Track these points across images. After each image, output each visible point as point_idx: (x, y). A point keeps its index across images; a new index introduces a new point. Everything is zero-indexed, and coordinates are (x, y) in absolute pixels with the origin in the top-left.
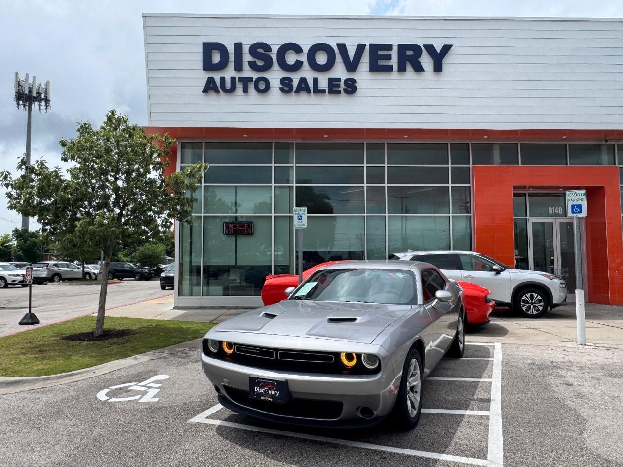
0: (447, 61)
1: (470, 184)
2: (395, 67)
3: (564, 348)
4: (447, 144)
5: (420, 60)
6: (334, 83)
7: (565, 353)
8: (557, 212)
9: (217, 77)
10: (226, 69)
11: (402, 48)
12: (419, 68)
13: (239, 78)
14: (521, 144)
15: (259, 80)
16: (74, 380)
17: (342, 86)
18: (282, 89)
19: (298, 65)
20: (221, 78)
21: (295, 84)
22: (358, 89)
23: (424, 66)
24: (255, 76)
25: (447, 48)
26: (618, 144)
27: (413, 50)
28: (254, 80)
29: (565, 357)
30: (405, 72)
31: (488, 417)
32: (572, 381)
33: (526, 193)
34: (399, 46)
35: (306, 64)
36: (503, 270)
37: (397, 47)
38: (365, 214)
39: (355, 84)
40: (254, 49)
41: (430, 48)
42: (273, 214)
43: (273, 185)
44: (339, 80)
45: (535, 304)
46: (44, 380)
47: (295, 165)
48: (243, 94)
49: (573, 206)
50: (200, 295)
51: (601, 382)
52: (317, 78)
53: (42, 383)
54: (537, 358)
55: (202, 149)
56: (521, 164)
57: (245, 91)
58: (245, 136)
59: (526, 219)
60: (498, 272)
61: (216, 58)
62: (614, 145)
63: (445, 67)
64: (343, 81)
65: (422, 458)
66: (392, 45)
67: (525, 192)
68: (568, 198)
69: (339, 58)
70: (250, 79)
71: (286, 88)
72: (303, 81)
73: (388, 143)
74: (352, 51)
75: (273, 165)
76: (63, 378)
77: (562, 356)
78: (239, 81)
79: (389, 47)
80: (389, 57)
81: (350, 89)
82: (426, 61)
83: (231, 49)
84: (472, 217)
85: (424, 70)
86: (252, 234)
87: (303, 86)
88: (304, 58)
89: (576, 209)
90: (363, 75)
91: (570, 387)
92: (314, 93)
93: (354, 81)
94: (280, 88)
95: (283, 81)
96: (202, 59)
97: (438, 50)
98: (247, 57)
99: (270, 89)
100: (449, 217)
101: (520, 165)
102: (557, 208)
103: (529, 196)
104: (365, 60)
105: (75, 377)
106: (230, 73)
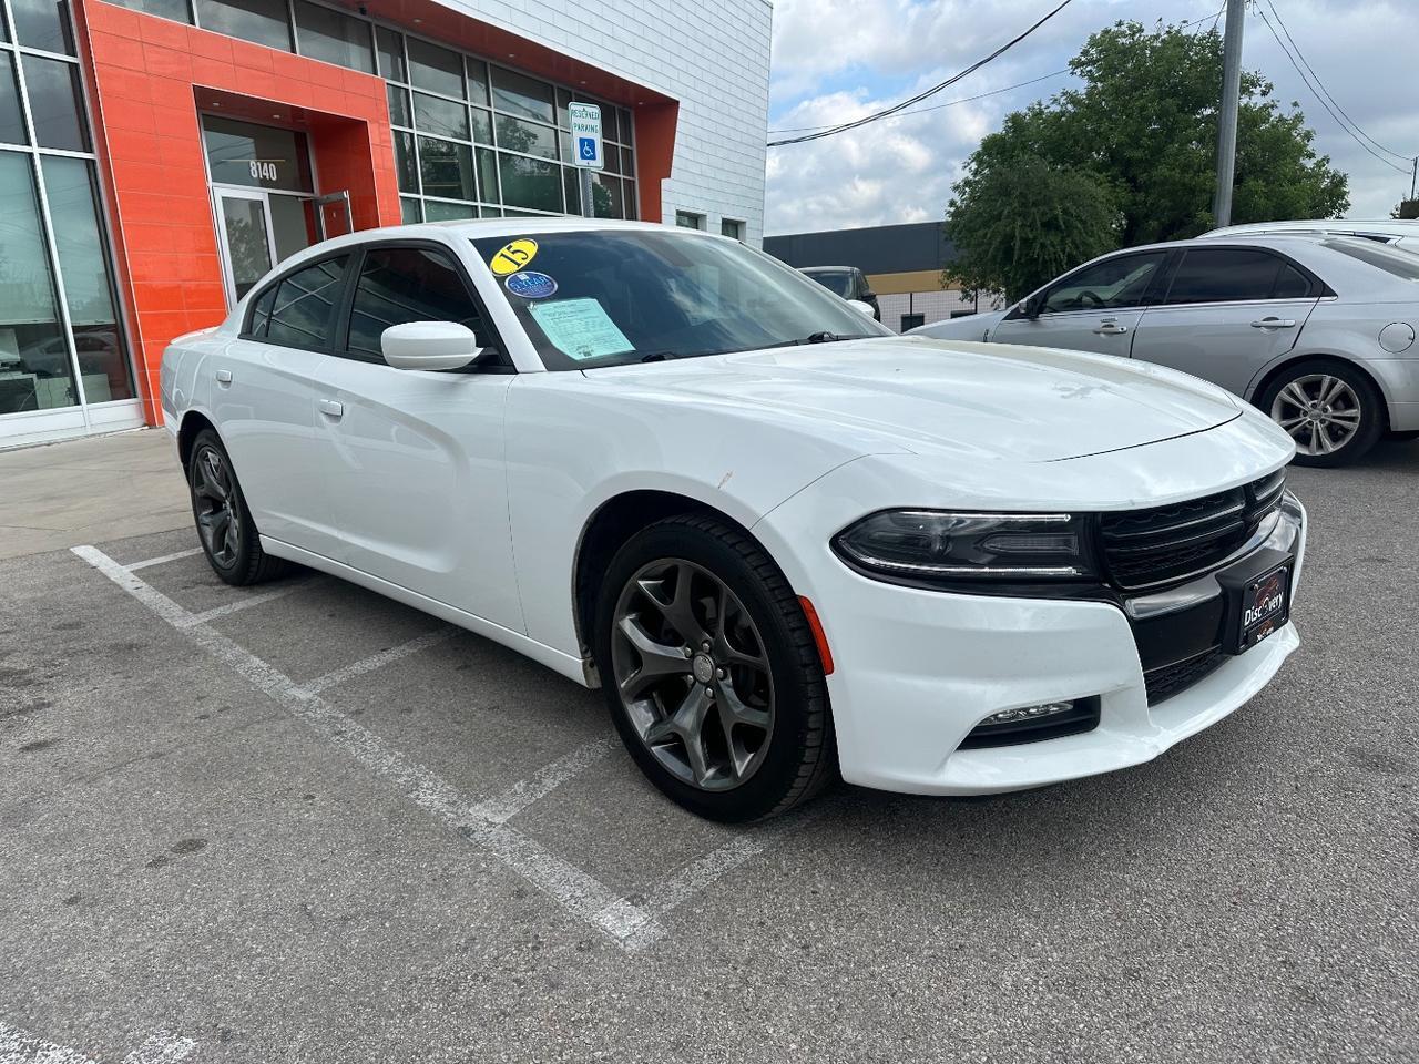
1: (74, 55)
8: (267, 175)
26: (377, 26)
49: (582, 142)
56: (201, 26)
62: (370, 26)
84: (98, 165)
100: (31, 155)
101: (198, 27)
102: (265, 165)
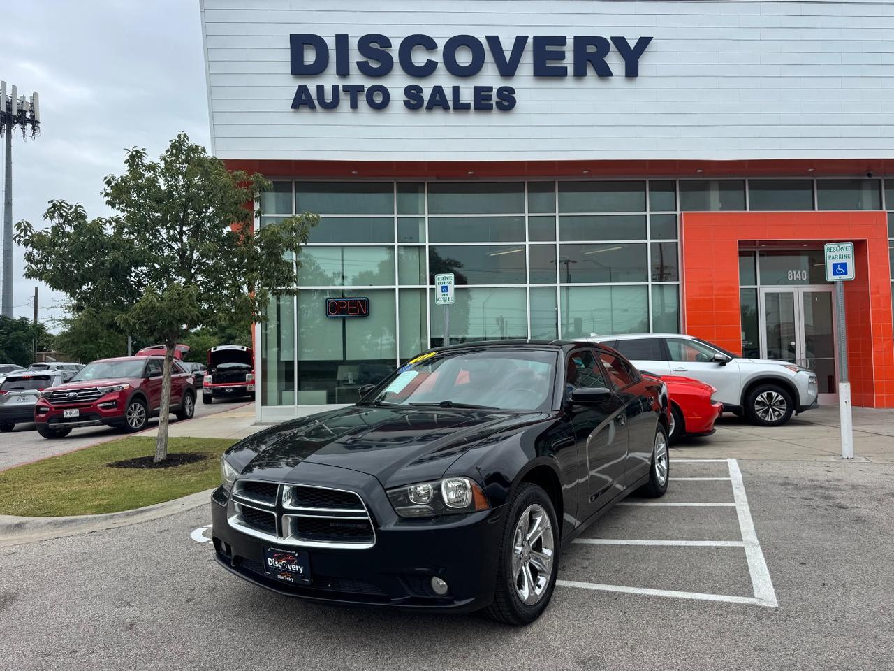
0: (645, 62)
1: (677, 238)
2: (570, 70)
3: (824, 463)
4: (645, 181)
5: (605, 59)
6: (482, 93)
7: (827, 469)
8: (800, 277)
9: (312, 85)
10: (324, 73)
11: (580, 42)
12: (604, 72)
13: (344, 86)
14: (749, 180)
15: (373, 90)
16: (150, 518)
17: (495, 98)
18: (407, 103)
19: (430, 68)
20: (318, 86)
21: (426, 95)
22: (517, 102)
23: (612, 68)
24: (368, 84)
25: (644, 42)
26: (885, 180)
27: (596, 46)
28: (366, 89)
29: (829, 474)
30: (585, 78)
31: (743, 549)
32: (844, 502)
33: (755, 252)
34: (576, 38)
35: (441, 66)
36: (729, 360)
37: (572, 40)
38: (528, 285)
39: (514, 95)
40: (365, 42)
41: (620, 42)
42: (397, 287)
43: (396, 244)
44: (490, 89)
45: (774, 407)
46: (106, 518)
47: (427, 216)
48: (350, 110)
49: (835, 266)
50: (294, 404)
51: (884, 503)
52: (458, 87)
53: (104, 523)
54: (790, 476)
55: (291, 192)
56: (750, 210)
57: (354, 106)
58: (354, 172)
59: (756, 289)
60: (722, 363)
61: (310, 57)
62: (880, 181)
63: (642, 70)
64: (495, 91)
65: (667, 598)
66: (565, 37)
67: (754, 250)
68: (828, 254)
69: (489, 57)
70: (361, 88)
71: (412, 102)
72: (438, 90)
73: (559, 182)
74: (507, 46)
75: (396, 216)
76: (132, 515)
77: (823, 473)
78: (344, 91)
79: (561, 41)
80: (561, 56)
81: (506, 103)
82: (615, 62)
83: (331, 44)
84: (680, 286)
85: (612, 75)
86: (368, 314)
87: (438, 98)
88: (438, 57)
89: (839, 269)
90: (524, 82)
91: (844, 510)
92: (454, 109)
93: (511, 91)
94: (404, 101)
95: (408, 91)
96: (289, 59)
97: (632, 44)
98: (355, 56)
99: (390, 102)
100: (648, 286)
101: (748, 211)
102: (799, 272)
103: (760, 255)
104: (527, 59)
105: (148, 514)
106: (330, 80)
